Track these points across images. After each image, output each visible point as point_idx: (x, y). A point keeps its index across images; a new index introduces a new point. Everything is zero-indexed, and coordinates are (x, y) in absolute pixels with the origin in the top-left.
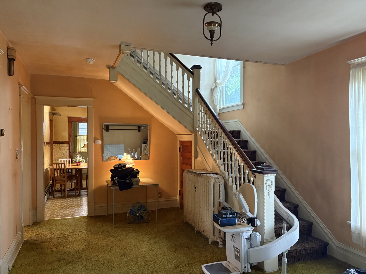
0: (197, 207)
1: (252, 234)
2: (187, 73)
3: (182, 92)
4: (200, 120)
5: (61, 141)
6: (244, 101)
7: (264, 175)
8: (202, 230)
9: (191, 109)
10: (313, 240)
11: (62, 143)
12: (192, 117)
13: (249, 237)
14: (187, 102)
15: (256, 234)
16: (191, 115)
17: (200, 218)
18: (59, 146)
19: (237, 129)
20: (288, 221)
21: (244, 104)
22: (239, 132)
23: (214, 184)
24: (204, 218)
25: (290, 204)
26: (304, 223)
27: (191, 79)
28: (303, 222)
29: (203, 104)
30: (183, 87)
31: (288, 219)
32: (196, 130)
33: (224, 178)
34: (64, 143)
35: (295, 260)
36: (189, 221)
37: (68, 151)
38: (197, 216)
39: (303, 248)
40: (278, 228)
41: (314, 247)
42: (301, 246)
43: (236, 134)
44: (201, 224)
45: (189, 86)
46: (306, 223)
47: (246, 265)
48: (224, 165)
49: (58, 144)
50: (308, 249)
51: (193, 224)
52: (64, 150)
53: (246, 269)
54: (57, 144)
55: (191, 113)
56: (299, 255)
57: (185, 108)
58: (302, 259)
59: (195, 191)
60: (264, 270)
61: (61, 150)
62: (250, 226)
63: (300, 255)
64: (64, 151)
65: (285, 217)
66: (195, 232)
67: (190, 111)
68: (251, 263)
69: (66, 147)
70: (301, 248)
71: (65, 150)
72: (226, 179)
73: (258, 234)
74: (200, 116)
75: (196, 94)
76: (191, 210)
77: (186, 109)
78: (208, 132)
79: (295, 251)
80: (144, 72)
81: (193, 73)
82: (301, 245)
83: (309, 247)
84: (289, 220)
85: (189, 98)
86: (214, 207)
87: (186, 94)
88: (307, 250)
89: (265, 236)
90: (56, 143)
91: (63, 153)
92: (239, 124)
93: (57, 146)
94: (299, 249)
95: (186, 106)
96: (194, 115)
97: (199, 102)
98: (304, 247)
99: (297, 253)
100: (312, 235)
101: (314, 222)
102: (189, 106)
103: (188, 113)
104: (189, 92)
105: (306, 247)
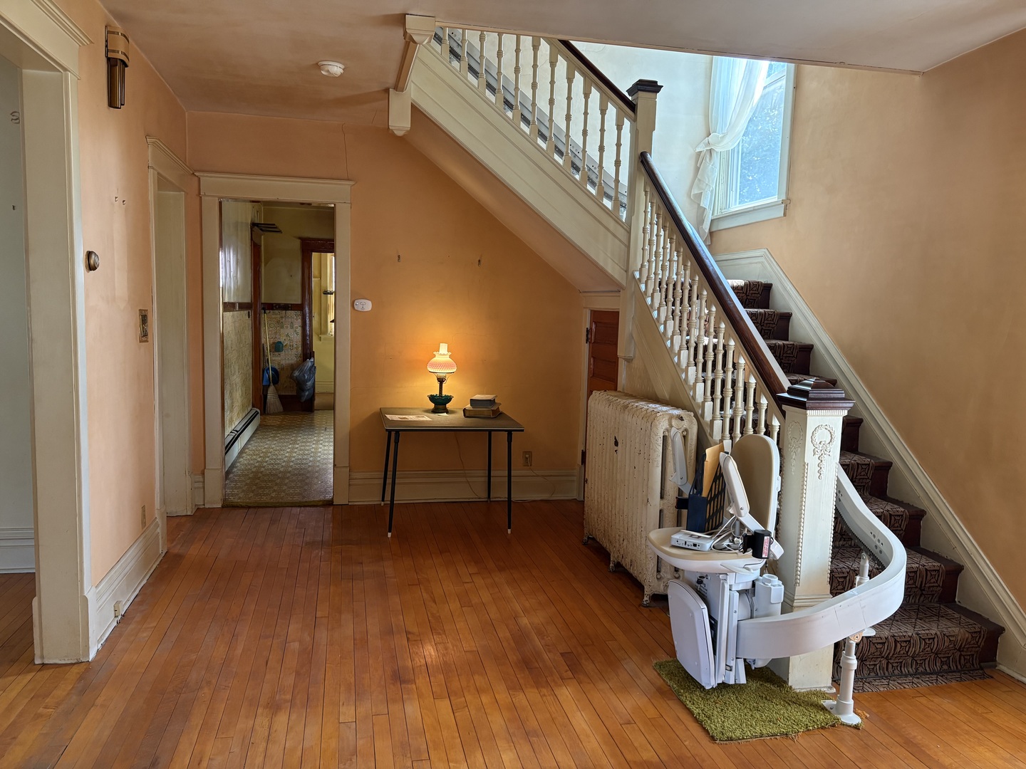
0: (618, 496)
1: (757, 580)
2: (615, 104)
3: (597, 160)
4: (647, 247)
5: (282, 301)
6: (787, 193)
7: (808, 412)
8: (628, 560)
9: (624, 215)
10: (957, 615)
11: (286, 307)
12: (624, 239)
13: (749, 586)
14: (612, 193)
15: (770, 581)
16: (621, 233)
17: (624, 527)
18: (277, 314)
19: (763, 281)
20: (875, 552)
21: (787, 204)
22: (768, 287)
23: (667, 434)
24: (634, 529)
25: (896, 506)
26: (934, 564)
27: (627, 124)
28: (932, 561)
29: (657, 199)
30: (601, 149)
31: (876, 547)
32: (634, 277)
33: (699, 418)
34: (291, 310)
35: (890, 666)
36: (597, 534)
37: (299, 330)
38: (617, 521)
39: (918, 634)
40: (848, 573)
41: (953, 636)
42: (914, 628)
43: (757, 294)
44: (625, 543)
45: (619, 145)
46: (939, 564)
47: (732, 664)
48: (704, 381)
49: (276, 311)
50: (934, 639)
51: (605, 544)
52: (289, 327)
53: (732, 674)
54: (273, 309)
55: (623, 227)
56: (902, 652)
57: (604, 210)
58: (914, 666)
59: (616, 451)
60: (786, 682)
61: (282, 327)
62: (748, 557)
63: (907, 652)
64: (290, 331)
65: (870, 542)
66: (611, 565)
67: (617, 220)
68: (748, 661)
69: (294, 318)
70: (910, 634)
71: (292, 327)
72: (706, 423)
73: (775, 580)
74: (648, 237)
75: (639, 169)
76: (603, 504)
77: (608, 214)
78: (667, 285)
79: (891, 640)
80: (487, 102)
81: (632, 106)
82: (915, 625)
83: (938, 633)
84: (878, 550)
85: (617, 181)
86: (662, 497)
87: (609, 167)
88: (931, 641)
89: (797, 588)
90: (270, 307)
91: (287, 335)
92: (769, 264)
93: (273, 316)
94: (904, 636)
95: (608, 203)
96: (629, 233)
97: (646, 192)
98: (923, 632)
99: (898, 645)
100: (958, 603)
101: (968, 564)
102: (618, 204)
103: (612, 225)
104: (618, 163)
105: (927, 632)
